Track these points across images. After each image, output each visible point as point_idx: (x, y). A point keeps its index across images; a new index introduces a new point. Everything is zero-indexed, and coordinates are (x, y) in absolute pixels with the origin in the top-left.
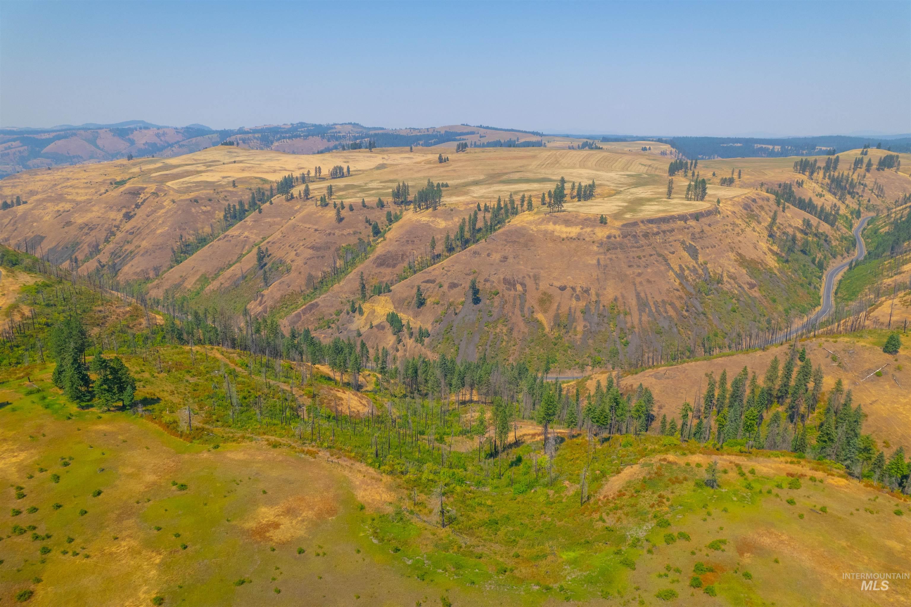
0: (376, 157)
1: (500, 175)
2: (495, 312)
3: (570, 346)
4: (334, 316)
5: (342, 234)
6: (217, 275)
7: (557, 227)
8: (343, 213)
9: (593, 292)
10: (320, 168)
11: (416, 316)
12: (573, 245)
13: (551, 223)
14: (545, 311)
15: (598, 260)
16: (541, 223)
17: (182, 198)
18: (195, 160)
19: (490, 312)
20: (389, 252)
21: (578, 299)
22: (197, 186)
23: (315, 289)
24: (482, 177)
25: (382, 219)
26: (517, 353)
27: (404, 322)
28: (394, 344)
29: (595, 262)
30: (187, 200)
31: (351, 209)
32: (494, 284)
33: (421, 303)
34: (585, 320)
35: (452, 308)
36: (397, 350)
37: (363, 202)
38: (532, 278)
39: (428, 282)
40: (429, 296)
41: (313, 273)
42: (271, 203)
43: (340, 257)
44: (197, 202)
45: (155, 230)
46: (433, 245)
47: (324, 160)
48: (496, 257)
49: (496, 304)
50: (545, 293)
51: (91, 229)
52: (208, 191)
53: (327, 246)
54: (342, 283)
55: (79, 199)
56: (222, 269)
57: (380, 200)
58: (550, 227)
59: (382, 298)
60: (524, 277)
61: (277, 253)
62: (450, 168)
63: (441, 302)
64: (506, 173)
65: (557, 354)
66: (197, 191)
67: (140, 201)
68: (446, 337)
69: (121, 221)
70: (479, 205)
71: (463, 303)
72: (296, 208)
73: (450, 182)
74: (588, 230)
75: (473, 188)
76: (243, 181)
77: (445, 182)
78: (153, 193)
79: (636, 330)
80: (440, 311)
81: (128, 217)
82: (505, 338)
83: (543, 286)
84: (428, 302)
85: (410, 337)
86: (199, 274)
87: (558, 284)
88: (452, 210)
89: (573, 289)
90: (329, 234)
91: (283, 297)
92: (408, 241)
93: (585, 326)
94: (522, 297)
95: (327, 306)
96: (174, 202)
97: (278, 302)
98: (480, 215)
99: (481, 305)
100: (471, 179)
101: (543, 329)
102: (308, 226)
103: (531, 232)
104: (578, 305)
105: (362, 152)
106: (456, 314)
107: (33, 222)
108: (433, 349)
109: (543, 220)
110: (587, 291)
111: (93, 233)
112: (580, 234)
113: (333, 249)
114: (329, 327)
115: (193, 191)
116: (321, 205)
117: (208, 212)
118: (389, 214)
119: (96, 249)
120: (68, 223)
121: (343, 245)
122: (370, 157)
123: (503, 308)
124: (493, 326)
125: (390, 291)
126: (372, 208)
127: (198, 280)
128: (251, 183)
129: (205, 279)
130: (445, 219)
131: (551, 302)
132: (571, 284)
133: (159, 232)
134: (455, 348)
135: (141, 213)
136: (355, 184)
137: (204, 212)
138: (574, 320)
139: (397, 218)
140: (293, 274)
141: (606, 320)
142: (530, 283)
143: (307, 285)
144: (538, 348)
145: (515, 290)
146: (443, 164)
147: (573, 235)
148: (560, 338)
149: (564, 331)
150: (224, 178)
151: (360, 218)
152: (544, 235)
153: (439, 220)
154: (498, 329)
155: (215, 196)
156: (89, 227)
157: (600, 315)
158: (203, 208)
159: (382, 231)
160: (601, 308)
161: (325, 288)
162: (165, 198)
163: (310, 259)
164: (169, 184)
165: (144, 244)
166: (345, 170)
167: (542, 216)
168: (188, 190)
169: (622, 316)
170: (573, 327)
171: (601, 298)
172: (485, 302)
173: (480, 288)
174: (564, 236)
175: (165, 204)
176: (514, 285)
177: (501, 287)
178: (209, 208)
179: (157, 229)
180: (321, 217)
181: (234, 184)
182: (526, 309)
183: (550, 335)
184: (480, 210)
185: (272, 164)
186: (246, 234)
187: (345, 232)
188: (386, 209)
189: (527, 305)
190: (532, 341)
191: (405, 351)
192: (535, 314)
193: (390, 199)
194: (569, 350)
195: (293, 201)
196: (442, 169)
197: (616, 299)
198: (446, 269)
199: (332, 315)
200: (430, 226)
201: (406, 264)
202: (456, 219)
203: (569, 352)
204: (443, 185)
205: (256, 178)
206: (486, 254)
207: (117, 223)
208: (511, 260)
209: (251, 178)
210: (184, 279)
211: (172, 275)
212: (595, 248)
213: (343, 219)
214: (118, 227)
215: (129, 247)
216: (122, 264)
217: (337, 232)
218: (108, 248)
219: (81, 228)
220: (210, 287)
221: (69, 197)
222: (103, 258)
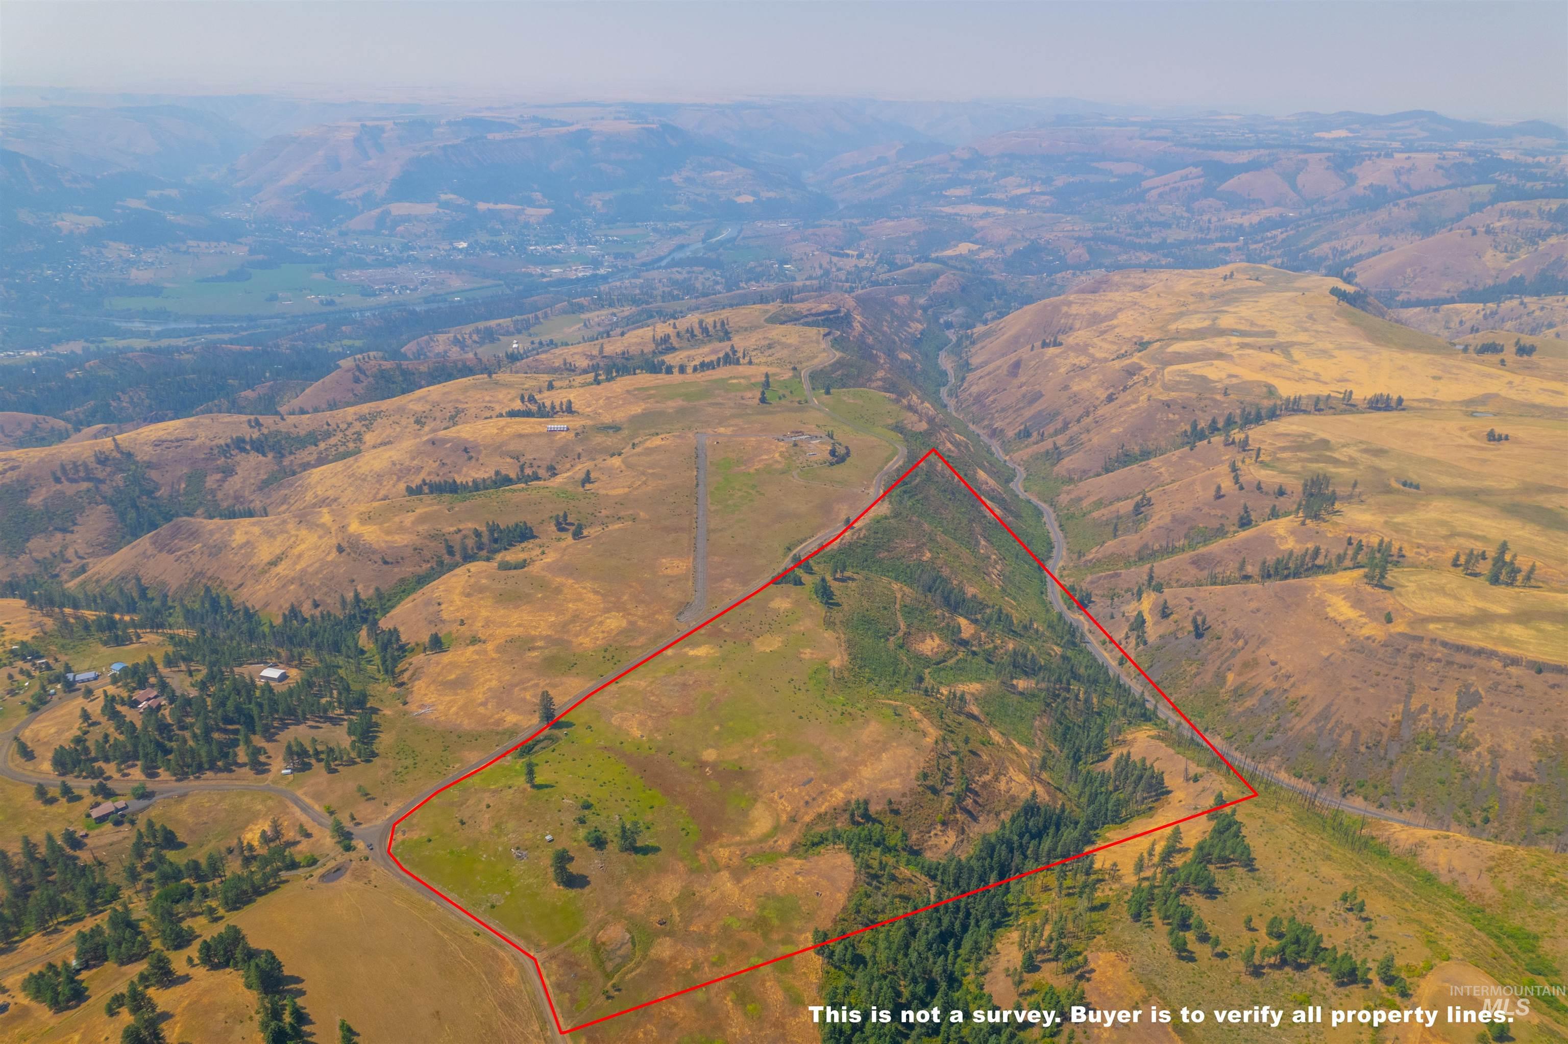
2: (1202, 652)
4: (1122, 592)
5: (1209, 513)
6: (1111, 503)
7: (1341, 603)
9: (1292, 680)
10: (1351, 392)
11: (1154, 624)
12: (1324, 629)
13: (1344, 596)
14: (1240, 674)
15: (1331, 655)
16: (1333, 591)
17: (1160, 396)
19: (1200, 650)
20: (1210, 553)
21: (1275, 679)
22: (1188, 383)
23: (1138, 559)
25: (1265, 510)
27: (1147, 624)
29: (1327, 654)
30: (1162, 400)
32: (1225, 629)
33: (1166, 615)
34: (1260, 699)
35: (1179, 632)
38: (1260, 641)
39: (1190, 599)
40: (1177, 613)
41: (1150, 543)
42: (1209, 442)
43: (1187, 536)
44: (1169, 406)
45: (1112, 427)
48: (1254, 604)
49: (1209, 647)
50: (1255, 660)
51: (1075, 402)
52: (1193, 394)
53: (1184, 521)
56: (1119, 499)
57: (1285, 484)
58: (1336, 599)
59: (1152, 596)
60: (1255, 636)
61: (1156, 506)
62: (1491, 454)
63: (1178, 622)
66: (1183, 390)
67: (1130, 383)
68: (1153, 652)
69: (1102, 402)
70: (1351, 538)
71: (1189, 632)
76: (1244, 387)
78: (1146, 378)
79: (1290, 733)
80: (1171, 629)
81: (1110, 399)
83: (1262, 652)
84: (1172, 617)
85: (1136, 639)
86: (1101, 495)
87: (1273, 657)
89: (1281, 669)
90: (1197, 509)
91: (1112, 554)
93: (1254, 705)
94: (1234, 653)
95: (1125, 580)
96: (1150, 398)
97: (1105, 558)
99: (1198, 641)
101: (1222, 687)
102: (1200, 488)
103: (1308, 596)
104: (1270, 684)
106: (1176, 638)
110: (1288, 677)
111: (1074, 407)
112: (1349, 621)
113: (1188, 526)
115: (1178, 389)
117: (1172, 421)
118: (1278, 506)
119: (1066, 426)
120: (1066, 388)
121: (1201, 525)
123: (1211, 653)
124: (1189, 664)
125: (1162, 592)
126: (1267, 493)
127: (1094, 502)
128: (1250, 393)
129: (1099, 504)
131: (1252, 670)
132: (1284, 664)
133: (1114, 431)
134: (1150, 664)
135: (1121, 399)
137: (1169, 421)
138: (1252, 695)
139: (1286, 514)
140: (1136, 537)
141: (1275, 710)
142: (1253, 644)
143: (1137, 552)
145: (1236, 643)
147: (1341, 618)
148: (1226, 702)
149: (1236, 698)
151: (1242, 501)
152: (1315, 606)
153: (1290, 538)
154: (1191, 668)
155: (1195, 402)
156: (1075, 399)
157: (1275, 703)
158: (1171, 416)
159: (1252, 523)
160: (1284, 697)
161: (1141, 562)
162: (1147, 390)
163: (1162, 527)
164: (1167, 370)
165: (1095, 440)
166: (1393, 401)
167: (1352, 583)
168: (1175, 385)
169: (1293, 714)
170: (1245, 700)
171: (1293, 690)
172: (1205, 640)
174: (1333, 615)
175: (1143, 397)
176: (1239, 638)
177: (1228, 635)
178: (1177, 417)
179: (1115, 426)
181: (1226, 392)
182: (1226, 664)
183: (1221, 695)
184: (1351, 544)
186: (1162, 470)
187: (1213, 512)
188: (1281, 499)
189: (1232, 661)
190: (1204, 692)
192: (1229, 672)
193: (1300, 487)
196: (1469, 453)
197: (1304, 698)
198: (1209, 595)
199: (1121, 590)
200: (1273, 542)
201: (1207, 573)
202: (1309, 545)
204: (1411, 486)
205: (1266, 385)
206: (1252, 597)
207: (1097, 403)
208: (1260, 614)
209: (1260, 384)
210: (1089, 493)
211: (1085, 486)
212: (1342, 642)
213: (1223, 496)
214: (1096, 407)
215: (1084, 437)
216: (1069, 453)
217: (1206, 510)
218: (1074, 429)
219: (1070, 398)
220: (1096, 514)
221: (1091, 350)
222: (1061, 440)
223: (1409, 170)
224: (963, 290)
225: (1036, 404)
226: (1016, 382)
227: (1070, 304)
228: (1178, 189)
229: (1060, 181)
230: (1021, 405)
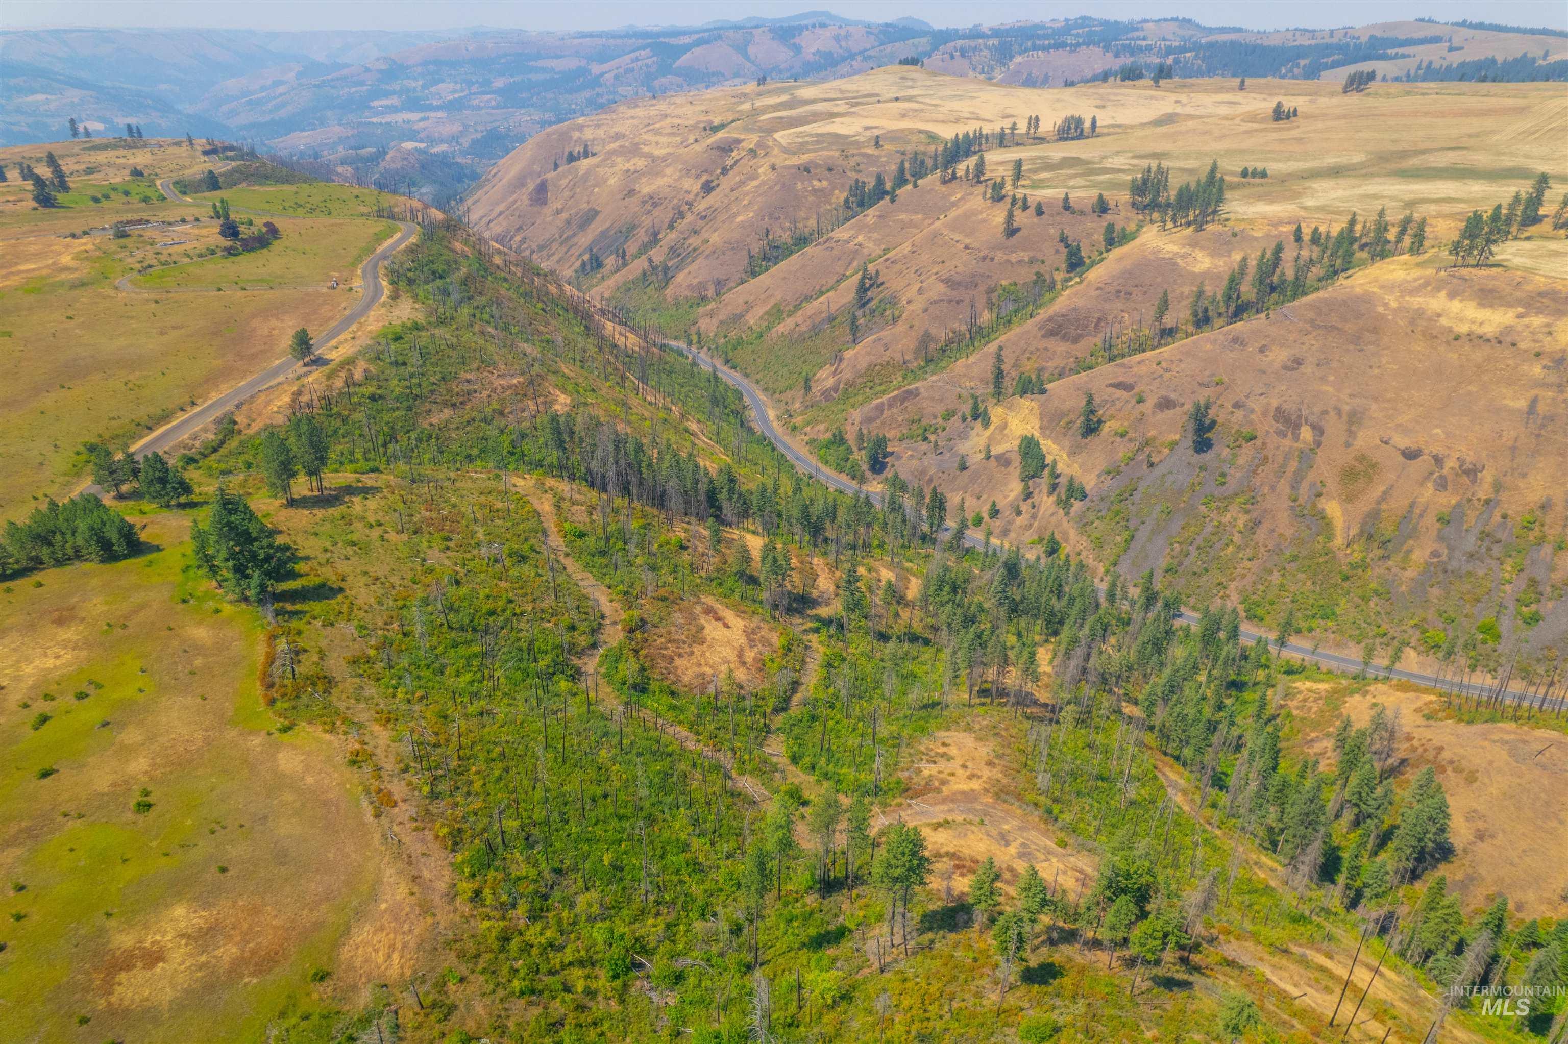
0: (1163, 98)
1: (1404, 154)
2: (1235, 477)
3: (1381, 590)
4: (940, 420)
5: (1008, 261)
6: (797, 307)
7: (1456, 306)
8: (1021, 218)
9: (1487, 477)
10: (1037, 119)
11: (1072, 453)
12: (1478, 356)
13: (1443, 294)
14: (1350, 498)
15: (1534, 401)
16: (1413, 292)
17: (788, 163)
18: (841, 91)
19: (1223, 475)
20: (1075, 309)
21: (1442, 485)
22: (818, 142)
23: (929, 361)
24: (1358, 158)
25: (1096, 237)
26: (1250, 578)
27: (1049, 460)
28: (1016, 499)
29: (1522, 404)
30: (793, 166)
31: (1040, 212)
32: (1253, 417)
33: (1091, 428)
34: (1441, 538)
35: (1147, 450)
36: (1019, 513)
37: (1066, 199)
38: (1345, 418)
39: (1118, 386)
40: (1112, 417)
41: (933, 331)
42: (915, 186)
43: (990, 305)
44: (809, 172)
45: (735, 216)
46: (1164, 305)
47: (1058, 100)
48: (1279, 356)
49: (1241, 461)
50: (1362, 458)
51: (655, 205)
52: (831, 153)
53: (972, 283)
54: (972, 359)
55: (658, 152)
56: (808, 298)
57: (1101, 196)
58: (1437, 303)
59: (1027, 404)
60: (1325, 412)
61: (894, 283)
62: (1295, 133)
63: (1131, 434)
64: (1423, 152)
65: (1343, 601)
66: (815, 151)
67: (730, 162)
68: (1115, 507)
69: (697, 195)
70: (1299, 229)
71: (1173, 445)
72: (953, 199)
73: (1275, 167)
74: (1537, 321)
75: (1316, 185)
76: (895, 136)
77: (1260, 166)
78: (751, 150)
80: (1123, 451)
81: (708, 188)
82: (1237, 538)
83: (1365, 439)
84: (1106, 428)
85: (1050, 493)
86: (772, 302)
87: (1402, 441)
88: (1235, 235)
89: (1438, 460)
90: (984, 258)
91: (871, 367)
92: (1119, 292)
93: (1435, 554)
94: (1306, 457)
95: (933, 399)
96: (773, 168)
97: (861, 376)
98: (1288, 255)
99: (1208, 456)
100: (1330, 160)
101: (1330, 537)
102: (957, 237)
103: (1381, 309)
104: (1437, 501)
105: (1139, 88)
106: (1151, 465)
107: (595, 186)
108: (1084, 525)
109: (1427, 284)
110: (1471, 472)
111: (656, 213)
112: (1509, 329)
113: (982, 288)
114: (925, 439)
115: (808, 151)
116: (992, 198)
117: (821, 190)
118: (1110, 228)
119: (654, 239)
120: (631, 193)
121: (1004, 283)
122: (1152, 98)
123: (1255, 472)
124: (1218, 508)
125: (1043, 391)
126: (1082, 213)
127: (767, 313)
128: (908, 142)
129: (777, 313)
130: (1214, 254)
131: (1371, 479)
132: (1438, 449)
133: (739, 219)
134: (1126, 535)
135: (726, 183)
136: (1083, 156)
137: (815, 191)
138: (1413, 534)
139: (1125, 238)
140: (901, 327)
141: (1497, 551)
142: (1334, 429)
143: (917, 352)
144: (1302, 576)
145: (1296, 438)
146: (1281, 124)
147: (1488, 330)
148: (1363, 565)
149: (1380, 552)
150: (867, 128)
151: (1052, 231)
152: (1412, 322)
153: (1199, 254)
154: (1228, 516)
155: (840, 162)
156: (653, 201)
157: (1485, 535)
158: (815, 183)
159: (1087, 261)
160: (1497, 518)
161: (943, 364)
162: (763, 161)
163: (935, 302)
164: (777, 136)
165: (715, 238)
166: (1087, 124)
167: (1430, 272)
168: (802, 148)
169: (1547, 549)
170: (1405, 548)
171: (1504, 496)
172: (1221, 450)
173: (1220, 420)
174: (1463, 329)
175: (760, 171)
176: (1297, 426)
177: (1266, 427)
178: (825, 183)
179: (738, 214)
180: (984, 221)
181: (877, 143)
182: (1304, 486)
183: (1340, 555)
184: (1298, 239)
185: (956, 105)
186: (860, 239)
187: (1014, 258)
188: (1108, 217)
189: (1311, 476)
190: (1295, 558)
191: (1034, 517)
192: (1323, 500)
193: (1125, 197)
194: (1375, 599)
195: (954, 184)
196: (1275, 135)
197: (1545, 507)
198: (1164, 364)
199: (935, 417)
200: (1175, 264)
201: (1098, 341)
202: (1237, 257)
203: (1372, 604)
204: (1255, 174)
205: (920, 132)
206: (1257, 345)
207: (690, 197)
208: (1308, 369)
209: (911, 131)
210: (749, 306)
211: (736, 297)
212: (1537, 370)
213: (1018, 230)
214: (690, 204)
215: (694, 241)
216: (679, 268)
217: (999, 256)
218: (669, 238)
219: (644, 203)
220: (781, 328)
221: (646, 149)
222: (658, 255)
223: (846, 37)
224: (423, 167)
225: (593, 226)
226: (548, 211)
227: (581, 128)
228: (633, 70)
229: (499, 83)
230: (570, 233)
